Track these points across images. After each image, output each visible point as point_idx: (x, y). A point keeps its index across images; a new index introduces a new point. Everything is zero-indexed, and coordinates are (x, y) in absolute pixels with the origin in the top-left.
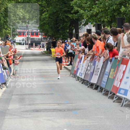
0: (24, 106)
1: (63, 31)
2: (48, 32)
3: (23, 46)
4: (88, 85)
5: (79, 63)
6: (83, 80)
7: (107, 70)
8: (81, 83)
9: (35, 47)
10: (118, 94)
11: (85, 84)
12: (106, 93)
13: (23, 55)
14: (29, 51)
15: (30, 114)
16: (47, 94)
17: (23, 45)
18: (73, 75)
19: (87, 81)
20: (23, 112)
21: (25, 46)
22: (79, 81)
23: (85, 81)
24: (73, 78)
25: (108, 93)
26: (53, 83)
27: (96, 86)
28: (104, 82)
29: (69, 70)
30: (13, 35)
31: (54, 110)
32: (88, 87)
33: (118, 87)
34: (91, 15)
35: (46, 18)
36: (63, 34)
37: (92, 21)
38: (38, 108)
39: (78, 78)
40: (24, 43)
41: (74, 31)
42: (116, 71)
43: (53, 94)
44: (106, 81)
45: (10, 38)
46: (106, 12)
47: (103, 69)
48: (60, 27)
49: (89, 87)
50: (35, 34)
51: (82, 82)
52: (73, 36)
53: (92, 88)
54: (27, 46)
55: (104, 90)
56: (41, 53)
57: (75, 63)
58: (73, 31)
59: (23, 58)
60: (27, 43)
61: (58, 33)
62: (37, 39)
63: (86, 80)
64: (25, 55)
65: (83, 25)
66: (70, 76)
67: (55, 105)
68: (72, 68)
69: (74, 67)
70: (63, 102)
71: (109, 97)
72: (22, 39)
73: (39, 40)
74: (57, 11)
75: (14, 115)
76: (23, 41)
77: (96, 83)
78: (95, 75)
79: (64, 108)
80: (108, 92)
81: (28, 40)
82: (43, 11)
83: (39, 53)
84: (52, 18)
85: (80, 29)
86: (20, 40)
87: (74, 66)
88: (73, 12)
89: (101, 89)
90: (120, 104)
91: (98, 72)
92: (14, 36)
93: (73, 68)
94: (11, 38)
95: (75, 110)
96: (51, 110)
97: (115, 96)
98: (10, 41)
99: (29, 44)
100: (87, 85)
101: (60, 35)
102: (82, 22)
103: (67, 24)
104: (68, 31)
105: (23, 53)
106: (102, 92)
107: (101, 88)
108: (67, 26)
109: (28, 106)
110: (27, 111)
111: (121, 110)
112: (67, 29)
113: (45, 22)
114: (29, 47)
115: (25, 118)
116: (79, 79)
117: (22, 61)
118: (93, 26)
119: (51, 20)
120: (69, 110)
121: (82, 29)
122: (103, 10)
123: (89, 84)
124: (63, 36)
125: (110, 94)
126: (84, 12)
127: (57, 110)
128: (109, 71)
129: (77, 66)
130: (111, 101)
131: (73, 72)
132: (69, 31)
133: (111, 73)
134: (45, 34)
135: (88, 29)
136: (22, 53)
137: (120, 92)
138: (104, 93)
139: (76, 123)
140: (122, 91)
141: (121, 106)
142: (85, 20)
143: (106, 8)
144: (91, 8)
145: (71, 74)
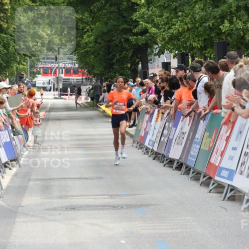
0: (49, 200)
1: (121, 66)
2: (93, 67)
3: (49, 92)
4: (165, 163)
5: (149, 123)
6: (155, 154)
7: (198, 135)
8: (152, 158)
9: (71, 95)
10: (217, 178)
11: (159, 160)
12: (197, 176)
13: (50, 109)
14: (60, 102)
15: (60, 214)
16: (92, 179)
17: (50, 90)
18: (137, 144)
19: (163, 154)
20: (47, 210)
21: (52, 92)
22: (148, 154)
23: (159, 155)
24: (138, 149)
25: (200, 177)
26: (102, 158)
27: (178, 163)
28: (192, 156)
29: (132, 136)
30: (31, 73)
31: (104, 207)
32: (165, 166)
33: (217, 165)
34: (169, 37)
35: (90, 43)
36: (121, 72)
37: (171, 47)
38: (74, 204)
39: (146, 149)
40: (51, 88)
41: (140, 66)
42: (213, 137)
43: (102, 178)
44: (196, 155)
45: (25, 80)
46: (196, 31)
47: (192, 134)
48: (115, 59)
50: (72, 71)
51: (154, 156)
52: (138, 75)
53: (172, 167)
54: (57, 93)
55: (192, 171)
57: (140, 124)
58: (138, 66)
59: (49, 115)
60: (56, 87)
61: (111, 70)
62: (75, 81)
63: (161, 153)
64: (52, 109)
65: (155, 55)
66: (133, 146)
67: (105, 198)
68: (136, 131)
69: (140, 130)
70: (119, 193)
71: (202, 183)
72: (48, 81)
73: (77, 82)
74: (109, 31)
75: (32, 216)
76: (49, 84)
77: (178, 158)
78: (178, 144)
79: (120, 203)
80: (201, 174)
81: (58, 83)
82: (83, 30)
84: (100, 43)
85: (151, 63)
86: (44, 83)
87: (139, 128)
88: (135, 31)
89: (187, 169)
90: (222, 196)
91: (183, 138)
92: (34, 75)
93: (138, 131)
94: (27, 79)
95: (141, 206)
96: (98, 206)
97: (212, 182)
98: (27, 84)
99: (61, 89)
100: (163, 162)
101: (115, 73)
102: (154, 50)
103: (127, 53)
104: (129, 65)
105: (49, 106)
106: (188, 174)
107: (186, 167)
108: (127, 58)
109: (57, 200)
110: (55, 209)
111: (221, 206)
112: (128, 62)
113: (88, 49)
114: (61, 95)
115: (51, 220)
116: (148, 152)
117: (47, 120)
118: (174, 57)
119: (99, 45)
120: (129, 206)
121: (154, 62)
122: (190, 26)
123: (167, 160)
125: (203, 178)
126: (158, 31)
127: (108, 206)
128: (201, 136)
129: (145, 129)
130: (204, 190)
131: (137, 139)
132: (131, 66)
133: (204, 141)
134: (89, 71)
135: (166, 61)
136: (47, 105)
137: (222, 175)
138: (193, 177)
139: (143, 229)
140: (225, 173)
141: (222, 198)
142: (160, 45)
143: (196, 23)
144: (170, 25)
145: (134, 142)
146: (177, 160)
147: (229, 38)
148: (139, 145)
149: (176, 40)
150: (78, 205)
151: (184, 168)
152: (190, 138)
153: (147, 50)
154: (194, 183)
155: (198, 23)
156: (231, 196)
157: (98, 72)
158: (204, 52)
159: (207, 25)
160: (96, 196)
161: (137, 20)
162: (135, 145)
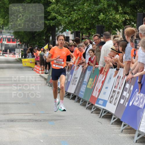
1: (40, 38)
2: (23, 38)
10: (96, 105)
12: (84, 104)
14: (3, 58)
15: (4, 124)
16: (22, 104)
18: (49, 83)
24: (49, 87)
25: (86, 104)
27: (73, 95)
28: (81, 92)
29: (45, 79)
31: (30, 120)
33: (96, 97)
34: (69, 22)
36: (39, 41)
37: (70, 28)
38: (12, 118)
41: (51, 38)
42: (94, 81)
43: (29, 103)
44: (84, 91)
47: (82, 79)
49: (66, 97)
50: (11, 40)
53: (69, 98)
55: (81, 100)
56: (16, 60)
58: (49, 38)
61: (34, 40)
62: (12, 46)
65: (60, 32)
66: (46, 85)
68: (48, 76)
70: (38, 112)
71: (87, 107)
77: (73, 93)
78: (73, 84)
79: (40, 118)
80: (86, 102)
83: (14, 60)
88: (49, 17)
90: (99, 116)
91: (76, 81)
95: (52, 120)
96: (27, 120)
97: (93, 107)
99: (3, 50)
101: (36, 42)
102: (60, 29)
104: (44, 38)
106: (79, 102)
107: (78, 98)
108: (43, 33)
109: (2, 116)
110: (1, 121)
111: (99, 121)
112: (44, 36)
114: (3, 54)
118: (71, 33)
120: (45, 120)
122: (81, 16)
123: (66, 94)
124: (40, 43)
125: (88, 105)
126: (62, 18)
127: (33, 120)
128: (87, 80)
130: (89, 112)
131: (49, 81)
132: (46, 38)
133: (90, 83)
134: (20, 40)
137: (99, 103)
138: (82, 104)
139: (53, 134)
140: (101, 102)
141: (99, 117)
142: (63, 26)
143: (85, 15)
144: (70, 14)
145: (47, 82)
146: (73, 94)
147: (104, 23)
148: (50, 84)
149: (73, 23)
150: (15, 119)
151: (77, 98)
152: (81, 81)
153: (55, 29)
154: (82, 107)
155: (86, 15)
156: (105, 115)
157: (26, 41)
158: (89, 31)
159: (90, 15)
160: (25, 114)
161: (50, 11)
162: (48, 84)
